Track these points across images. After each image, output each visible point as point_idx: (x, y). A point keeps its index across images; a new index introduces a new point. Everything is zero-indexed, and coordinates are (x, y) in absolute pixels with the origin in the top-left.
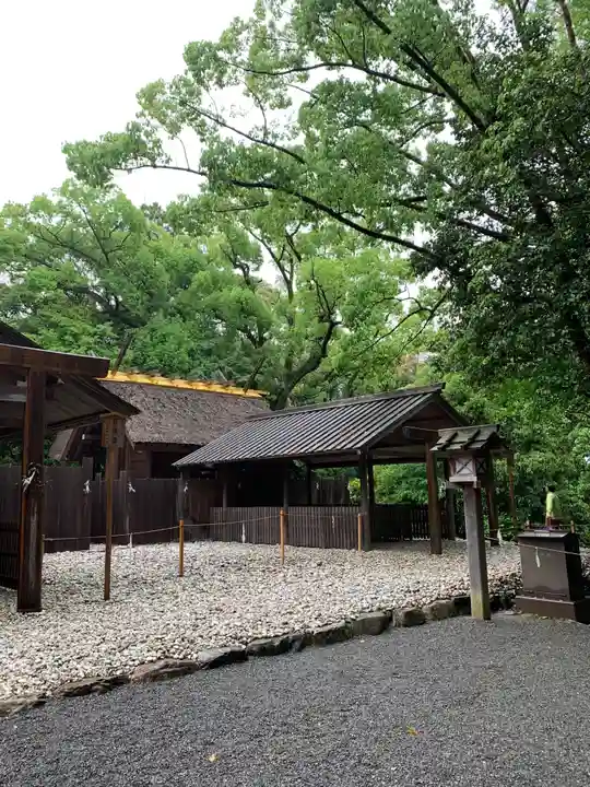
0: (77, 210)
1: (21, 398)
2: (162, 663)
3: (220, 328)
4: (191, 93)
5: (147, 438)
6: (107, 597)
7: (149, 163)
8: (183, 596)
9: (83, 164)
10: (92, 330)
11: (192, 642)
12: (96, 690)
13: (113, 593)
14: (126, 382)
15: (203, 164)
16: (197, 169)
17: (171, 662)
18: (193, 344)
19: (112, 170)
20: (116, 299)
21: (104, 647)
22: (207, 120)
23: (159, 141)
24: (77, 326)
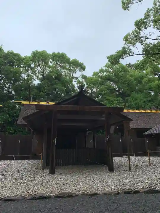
0: (110, 70)
1: (104, 119)
2: (149, 189)
3: (152, 94)
4: (137, 33)
5: (135, 127)
6: (130, 170)
7: (128, 55)
8: (152, 171)
9: (112, 60)
10: (116, 99)
11: (157, 184)
12: (132, 193)
13: (132, 169)
14: (127, 112)
15: (143, 52)
16: (142, 54)
17: (151, 189)
18: (145, 100)
19: (119, 60)
20: (122, 90)
21: (132, 182)
22: (143, 39)
23: (131, 49)
24: (113, 99)
